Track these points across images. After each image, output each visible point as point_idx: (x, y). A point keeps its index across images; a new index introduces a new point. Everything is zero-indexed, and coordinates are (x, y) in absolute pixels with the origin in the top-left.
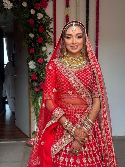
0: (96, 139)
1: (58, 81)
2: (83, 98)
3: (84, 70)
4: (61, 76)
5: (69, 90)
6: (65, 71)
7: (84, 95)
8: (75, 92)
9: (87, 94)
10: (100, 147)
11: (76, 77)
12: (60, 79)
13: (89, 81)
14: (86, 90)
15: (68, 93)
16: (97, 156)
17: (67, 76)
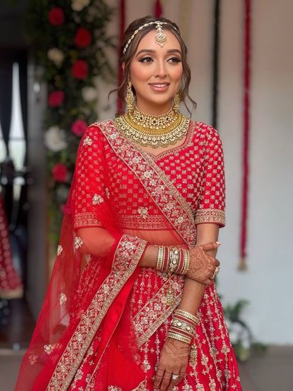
0: (210, 336)
1: (111, 179)
2: (177, 227)
3: (182, 153)
4: (120, 166)
5: (141, 205)
6: (129, 154)
7: (181, 220)
8: (156, 211)
9: (187, 217)
10: (221, 356)
11: (159, 169)
12: (115, 176)
13: (194, 181)
14: (187, 206)
15: (138, 214)
16: (212, 381)
17: (135, 168)
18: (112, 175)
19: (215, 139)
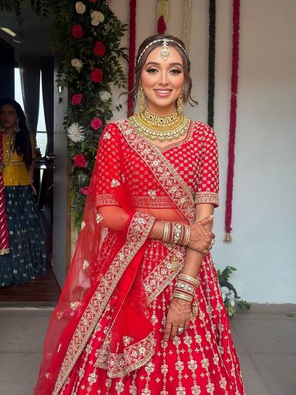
0: (206, 296)
1: (126, 167)
2: (180, 206)
3: (184, 146)
4: (133, 156)
5: (150, 188)
6: (141, 146)
7: (183, 200)
8: (162, 193)
9: (188, 198)
10: (215, 312)
11: (165, 159)
12: (129, 164)
13: (194, 169)
14: (188, 189)
15: (148, 195)
16: (208, 333)
17: (146, 158)
18: (127, 163)
19: (211, 135)
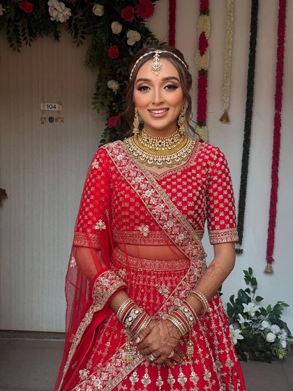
1: (115, 198)
2: (178, 244)
3: (184, 172)
4: (123, 185)
6: (133, 174)
7: (181, 237)
8: (156, 228)
9: (188, 234)
11: (160, 188)
12: (119, 195)
13: (195, 199)
14: (186, 224)
17: (137, 187)
18: (116, 193)
19: (221, 159)
